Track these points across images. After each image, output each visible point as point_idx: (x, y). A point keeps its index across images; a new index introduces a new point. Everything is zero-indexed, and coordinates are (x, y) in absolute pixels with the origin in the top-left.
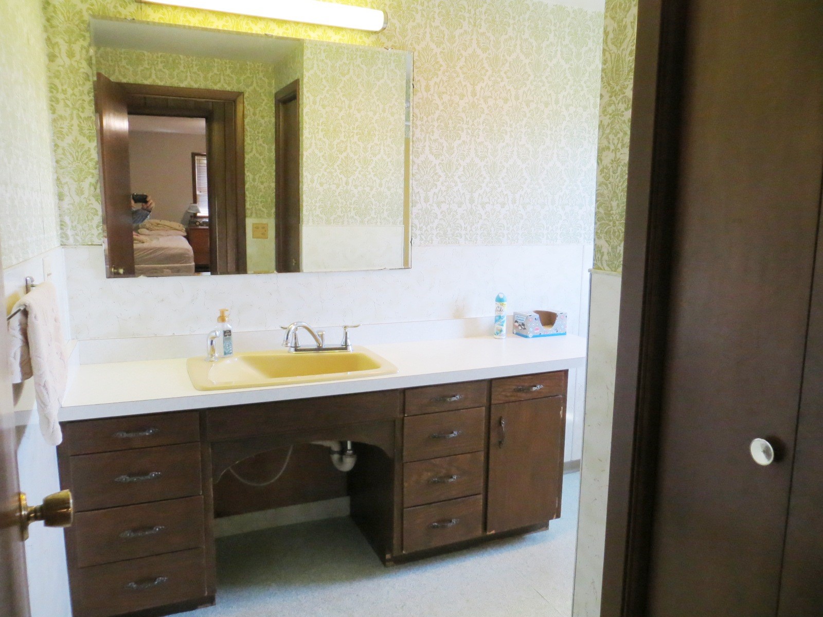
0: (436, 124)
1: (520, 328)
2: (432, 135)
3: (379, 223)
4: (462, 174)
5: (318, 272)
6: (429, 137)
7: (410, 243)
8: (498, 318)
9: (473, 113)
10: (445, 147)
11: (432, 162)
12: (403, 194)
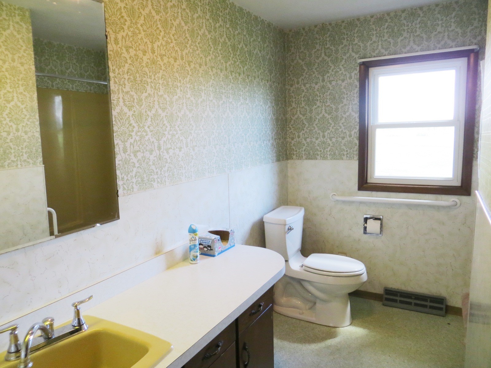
0: (126, 76)
1: (205, 249)
2: (125, 88)
3: (19, 166)
4: (151, 124)
5: (24, 248)
6: (122, 89)
7: (116, 194)
8: (193, 247)
9: (154, 69)
10: (135, 99)
11: (126, 113)
12: (40, 137)
